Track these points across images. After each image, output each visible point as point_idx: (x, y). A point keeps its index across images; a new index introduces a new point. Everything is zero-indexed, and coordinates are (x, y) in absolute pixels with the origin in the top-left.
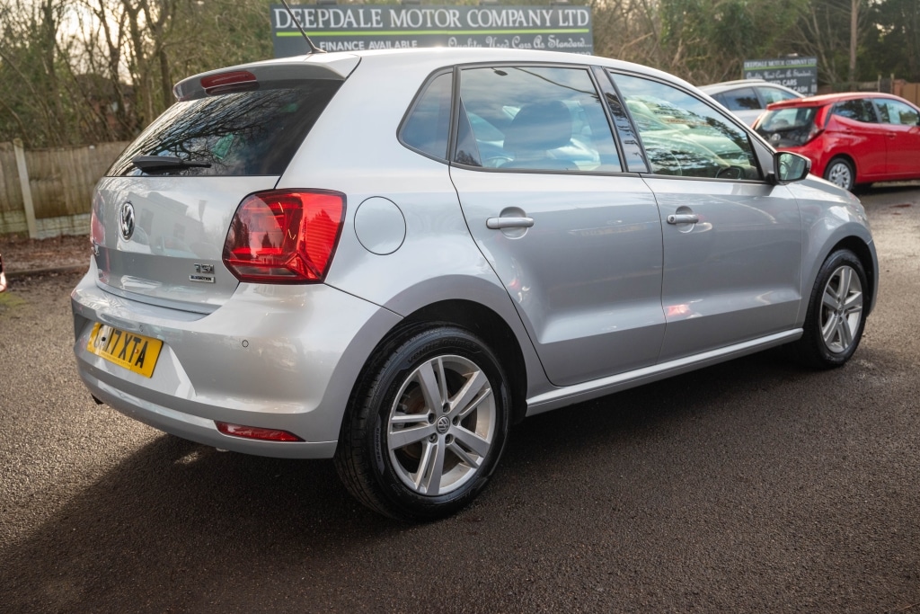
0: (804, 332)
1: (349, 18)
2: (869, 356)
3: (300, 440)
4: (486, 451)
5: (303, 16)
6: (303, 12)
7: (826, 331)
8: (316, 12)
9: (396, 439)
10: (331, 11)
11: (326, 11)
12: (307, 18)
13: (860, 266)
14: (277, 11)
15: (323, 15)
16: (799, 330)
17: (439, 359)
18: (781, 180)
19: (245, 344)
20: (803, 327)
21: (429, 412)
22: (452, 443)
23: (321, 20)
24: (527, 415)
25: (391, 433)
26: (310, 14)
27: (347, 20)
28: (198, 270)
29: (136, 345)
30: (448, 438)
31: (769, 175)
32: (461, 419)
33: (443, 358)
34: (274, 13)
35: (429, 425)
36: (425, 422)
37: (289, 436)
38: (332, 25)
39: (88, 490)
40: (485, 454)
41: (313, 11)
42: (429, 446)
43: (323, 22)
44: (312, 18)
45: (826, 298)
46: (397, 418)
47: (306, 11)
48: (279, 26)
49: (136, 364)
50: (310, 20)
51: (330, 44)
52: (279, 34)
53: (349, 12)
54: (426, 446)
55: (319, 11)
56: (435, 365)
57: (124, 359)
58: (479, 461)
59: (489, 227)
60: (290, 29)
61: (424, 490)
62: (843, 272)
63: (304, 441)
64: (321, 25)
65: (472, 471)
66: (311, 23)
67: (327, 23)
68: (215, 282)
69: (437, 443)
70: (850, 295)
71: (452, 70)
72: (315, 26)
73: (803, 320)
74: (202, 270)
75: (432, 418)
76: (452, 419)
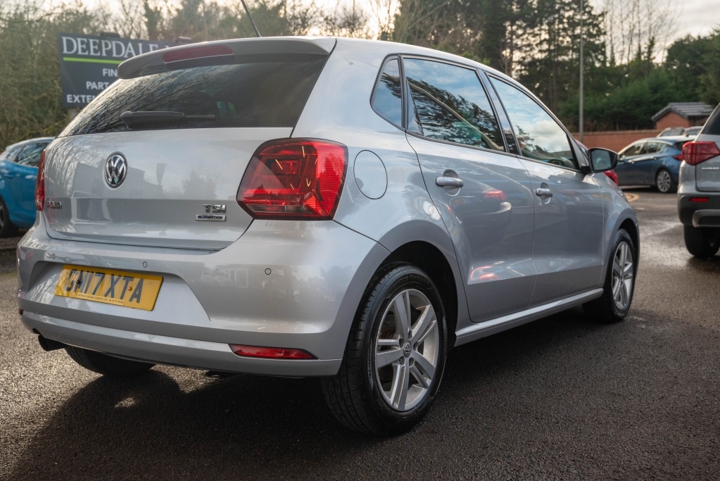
0: (604, 291)
1: (130, 49)
2: (636, 313)
3: (314, 357)
4: (432, 374)
5: (88, 44)
6: (88, 42)
7: (616, 290)
8: (100, 43)
9: (381, 359)
10: (114, 43)
11: (108, 42)
12: (92, 47)
13: (631, 242)
14: (64, 39)
15: (107, 45)
16: (600, 290)
17: (407, 291)
18: (594, 170)
19: (268, 271)
20: (603, 288)
21: (399, 337)
22: (413, 365)
23: (104, 49)
24: (455, 345)
25: (378, 354)
26: (95, 44)
27: (128, 51)
28: (208, 211)
29: (127, 284)
30: (411, 360)
31: (583, 166)
32: (419, 344)
33: (409, 292)
34: (62, 40)
35: (399, 349)
36: (397, 346)
37: (304, 354)
38: (115, 55)
39: (42, 432)
40: (432, 376)
41: (97, 41)
42: (399, 367)
43: (107, 52)
44: (96, 47)
45: (615, 266)
46: (381, 341)
47: (91, 41)
48: (65, 51)
49: (131, 300)
50: (94, 49)
51: (112, 71)
52: (66, 59)
53: (130, 45)
54: (397, 367)
55: (103, 42)
56: (404, 296)
57: (113, 296)
58: (429, 382)
59: (438, 185)
60: (76, 55)
61: (396, 406)
62: (623, 246)
63: (316, 358)
64: (104, 54)
65: (423, 391)
66: (95, 51)
67: (109, 52)
68: (225, 220)
69: (404, 365)
70: (626, 265)
71: (396, 57)
72: (99, 54)
73: (603, 282)
74: (212, 209)
75: (401, 342)
76: (413, 345)
